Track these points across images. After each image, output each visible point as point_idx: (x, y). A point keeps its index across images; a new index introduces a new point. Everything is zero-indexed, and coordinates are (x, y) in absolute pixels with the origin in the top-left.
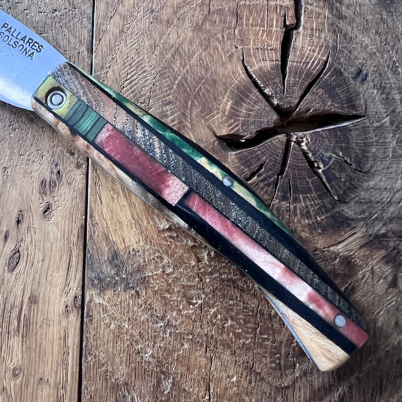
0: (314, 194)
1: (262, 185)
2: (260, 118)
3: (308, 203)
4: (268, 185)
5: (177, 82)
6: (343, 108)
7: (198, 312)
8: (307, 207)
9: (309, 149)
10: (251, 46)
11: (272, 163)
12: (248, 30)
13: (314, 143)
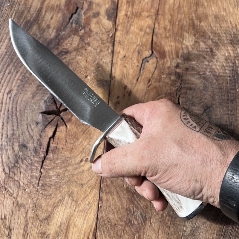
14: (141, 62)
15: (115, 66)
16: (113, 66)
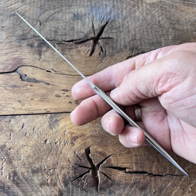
0: (74, 175)
1: (76, 160)
2: (96, 160)
3: (71, 174)
4: (76, 162)
5: (105, 135)
6: (100, 186)
7: (43, 143)
8: (70, 173)
9: (87, 174)
10: (118, 157)
11: (82, 163)
12: (124, 156)
13: (88, 176)
14: (26, 82)
15: (32, 111)
16: (32, 113)
